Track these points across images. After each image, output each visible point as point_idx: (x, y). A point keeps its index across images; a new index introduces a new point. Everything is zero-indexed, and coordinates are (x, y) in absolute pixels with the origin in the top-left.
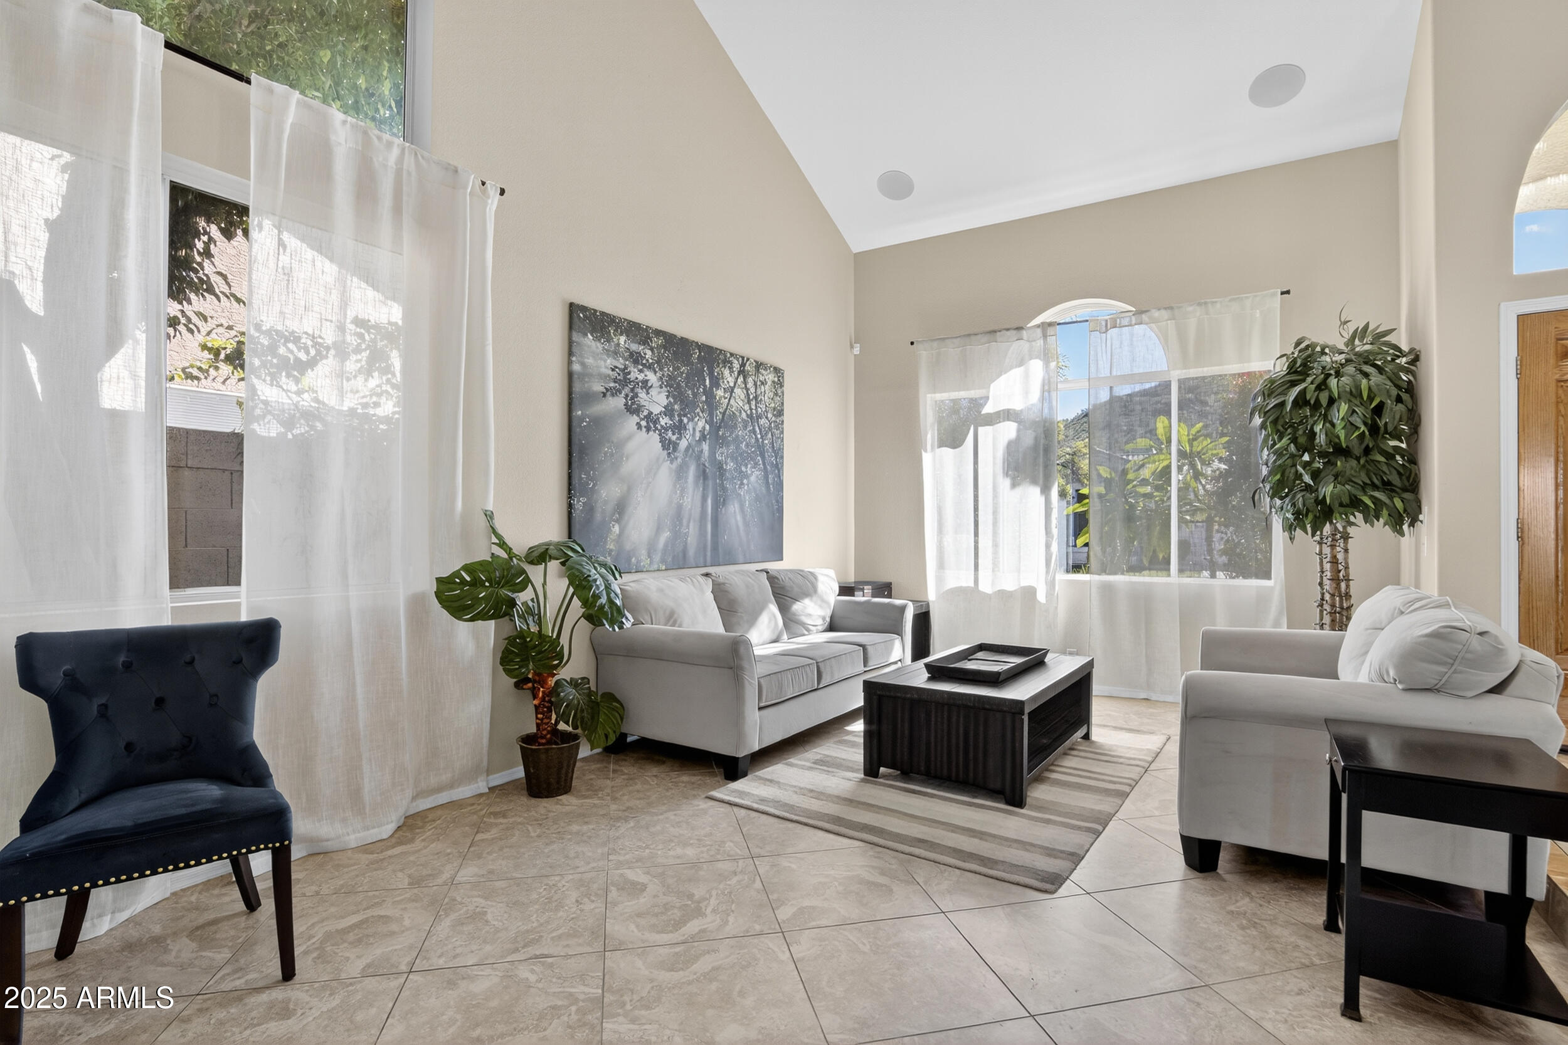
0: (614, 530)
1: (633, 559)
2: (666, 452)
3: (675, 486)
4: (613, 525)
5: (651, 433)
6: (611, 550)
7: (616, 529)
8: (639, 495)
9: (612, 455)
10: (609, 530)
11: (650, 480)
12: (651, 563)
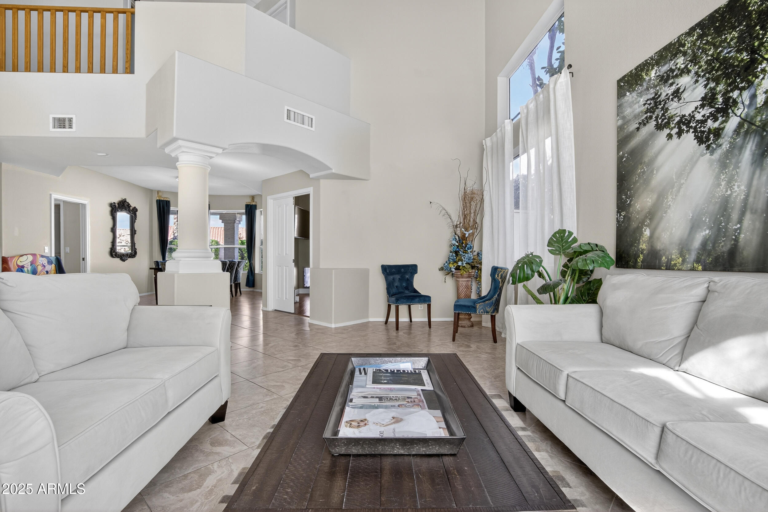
0: (645, 233)
1: (664, 258)
2: (703, 146)
3: (718, 178)
4: (645, 229)
5: (684, 135)
6: (643, 250)
7: (647, 233)
8: (670, 198)
9: (644, 172)
10: (641, 234)
11: (682, 181)
12: (684, 261)
